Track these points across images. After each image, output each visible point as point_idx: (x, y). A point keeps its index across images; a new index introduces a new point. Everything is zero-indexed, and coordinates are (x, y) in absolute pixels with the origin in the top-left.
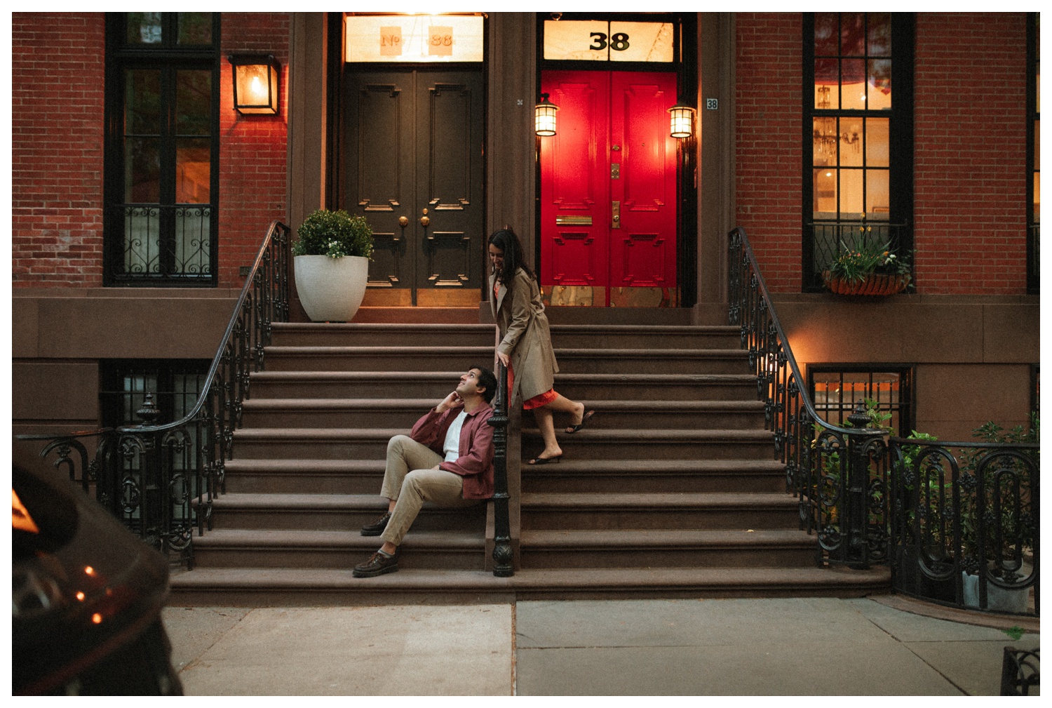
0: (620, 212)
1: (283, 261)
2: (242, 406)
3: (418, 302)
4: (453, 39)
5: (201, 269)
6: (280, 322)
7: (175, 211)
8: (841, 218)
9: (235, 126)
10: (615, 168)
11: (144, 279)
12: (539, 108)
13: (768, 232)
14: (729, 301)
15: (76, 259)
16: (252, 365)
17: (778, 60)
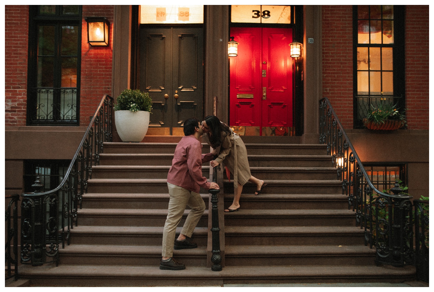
0: (266, 92)
1: (109, 114)
2: (87, 182)
3: (173, 133)
4: (190, 13)
5: (72, 117)
6: (108, 142)
7: (60, 91)
8: (371, 94)
9: (88, 51)
10: (264, 72)
11: (45, 122)
12: (229, 43)
13: (336, 100)
14: (320, 133)
15: (14, 113)
16: (93, 163)
17: (341, 20)
